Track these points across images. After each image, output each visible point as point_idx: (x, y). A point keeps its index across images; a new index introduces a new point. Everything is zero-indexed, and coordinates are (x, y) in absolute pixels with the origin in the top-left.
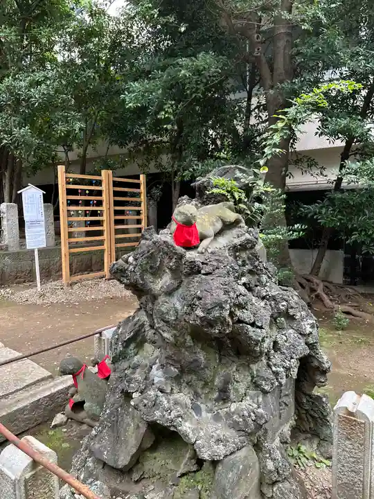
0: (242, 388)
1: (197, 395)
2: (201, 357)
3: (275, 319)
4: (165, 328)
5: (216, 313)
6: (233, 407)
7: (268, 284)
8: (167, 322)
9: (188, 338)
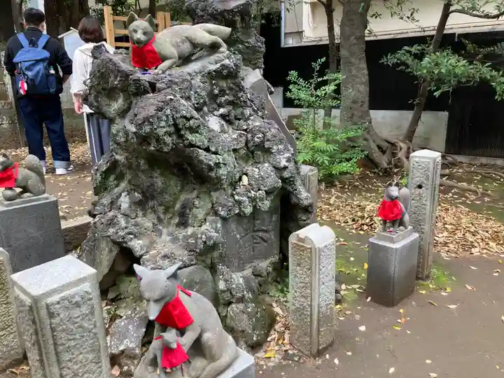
0: (200, 213)
1: (160, 220)
2: (159, 182)
3: (252, 152)
4: (119, 151)
5: (147, 129)
6: (190, 230)
7: (252, 118)
8: (118, 144)
9: (142, 162)
